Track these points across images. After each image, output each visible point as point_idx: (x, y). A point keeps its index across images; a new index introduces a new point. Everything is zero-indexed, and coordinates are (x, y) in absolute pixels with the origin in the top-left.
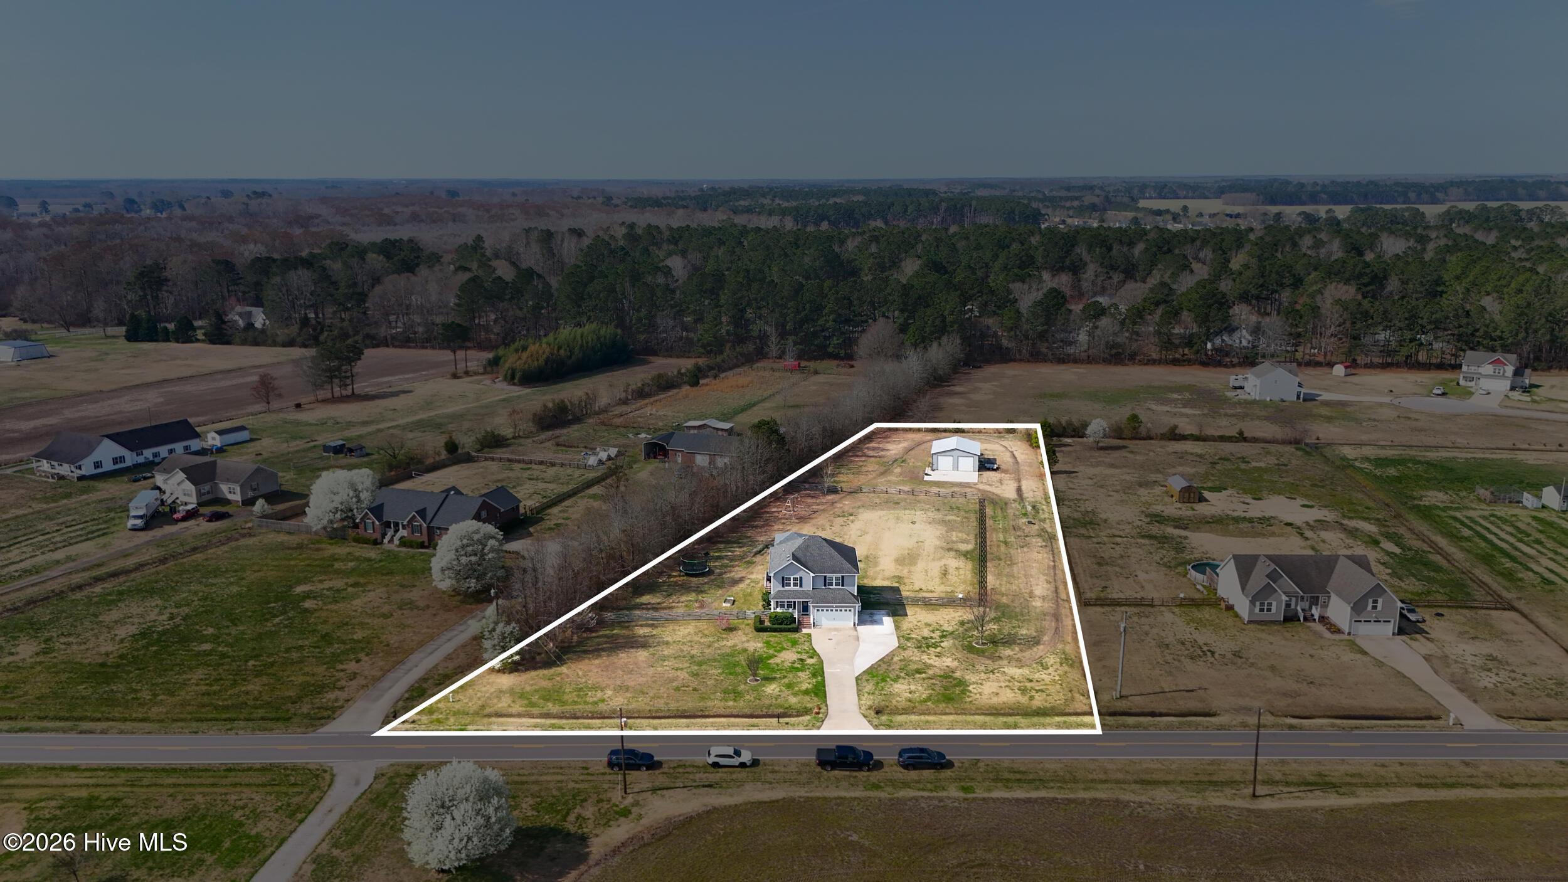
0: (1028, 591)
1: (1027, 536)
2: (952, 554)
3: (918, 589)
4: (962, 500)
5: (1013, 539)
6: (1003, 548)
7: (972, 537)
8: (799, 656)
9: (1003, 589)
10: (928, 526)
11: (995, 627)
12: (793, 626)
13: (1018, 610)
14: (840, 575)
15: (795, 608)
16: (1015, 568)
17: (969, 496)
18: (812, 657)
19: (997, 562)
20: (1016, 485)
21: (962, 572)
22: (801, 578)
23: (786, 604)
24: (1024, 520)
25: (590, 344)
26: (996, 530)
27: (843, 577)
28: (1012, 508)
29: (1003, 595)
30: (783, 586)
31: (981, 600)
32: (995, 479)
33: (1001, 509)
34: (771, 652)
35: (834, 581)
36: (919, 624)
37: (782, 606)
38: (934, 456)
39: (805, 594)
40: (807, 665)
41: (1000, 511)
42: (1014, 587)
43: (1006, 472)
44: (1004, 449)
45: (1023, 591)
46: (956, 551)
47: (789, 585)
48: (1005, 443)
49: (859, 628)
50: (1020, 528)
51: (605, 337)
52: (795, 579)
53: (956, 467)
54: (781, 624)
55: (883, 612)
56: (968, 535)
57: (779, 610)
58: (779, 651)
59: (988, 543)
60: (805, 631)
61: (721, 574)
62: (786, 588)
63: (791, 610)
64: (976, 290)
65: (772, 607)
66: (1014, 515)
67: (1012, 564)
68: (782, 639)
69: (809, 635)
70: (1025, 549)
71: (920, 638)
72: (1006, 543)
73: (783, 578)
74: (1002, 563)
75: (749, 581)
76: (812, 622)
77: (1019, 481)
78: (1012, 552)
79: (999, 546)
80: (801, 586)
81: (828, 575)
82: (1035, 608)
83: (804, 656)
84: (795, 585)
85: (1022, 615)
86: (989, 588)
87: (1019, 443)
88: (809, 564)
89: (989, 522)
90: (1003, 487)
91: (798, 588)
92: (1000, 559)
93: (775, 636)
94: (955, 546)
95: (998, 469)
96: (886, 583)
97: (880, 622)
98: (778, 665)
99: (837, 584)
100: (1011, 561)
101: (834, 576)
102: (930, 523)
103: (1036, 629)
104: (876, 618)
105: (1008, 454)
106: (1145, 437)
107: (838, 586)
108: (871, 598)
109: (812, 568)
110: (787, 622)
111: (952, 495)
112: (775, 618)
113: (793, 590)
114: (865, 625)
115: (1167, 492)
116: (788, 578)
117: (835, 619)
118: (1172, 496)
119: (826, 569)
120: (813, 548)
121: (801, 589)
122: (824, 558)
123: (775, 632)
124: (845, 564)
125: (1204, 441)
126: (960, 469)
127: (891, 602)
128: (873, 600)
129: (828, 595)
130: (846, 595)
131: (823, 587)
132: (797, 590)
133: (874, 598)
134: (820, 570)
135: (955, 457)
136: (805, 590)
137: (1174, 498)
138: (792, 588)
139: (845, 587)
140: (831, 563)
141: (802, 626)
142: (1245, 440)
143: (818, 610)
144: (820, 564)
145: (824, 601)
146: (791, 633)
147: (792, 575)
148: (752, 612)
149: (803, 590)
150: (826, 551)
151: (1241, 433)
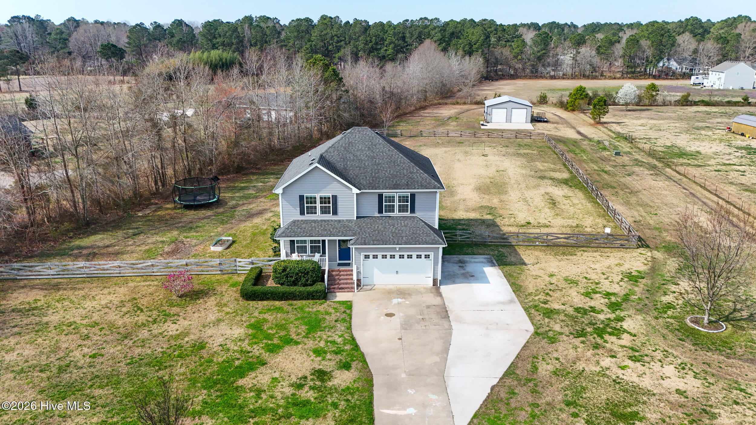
1: (624, 166)
2: (548, 181)
3: (523, 222)
4: (528, 140)
7: (562, 168)
8: (318, 363)
10: (504, 158)
12: (318, 287)
14: (407, 192)
15: (324, 253)
17: (533, 137)
18: (346, 366)
20: (574, 130)
21: (575, 201)
22: (335, 198)
23: (308, 245)
25: (213, 62)
28: (585, 145)
30: (302, 213)
32: (550, 127)
33: (574, 145)
34: (257, 350)
35: (396, 204)
36: (554, 280)
37: (302, 250)
39: (344, 226)
40: (332, 391)
41: (573, 147)
43: (557, 123)
44: (544, 112)
46: (551, 179)
47: (312, 211)
48: (544, 109)
49: (444, 289)
50: (608, 159)
51: (226, 59)
52: (324, 200)
53: (509, 119)
54: (295, 283)
55: (481, 258)
57: (295, 257)
58: (273, 349)
60: (341, 296)
61: (235, 207)
62: (308, 217)
63: (317, 257)
64: (493, 29)
65: (283, 252)
66: (592, 149)
68: (292, 317)
69: (349, 305)
70: (635, 177)
71: (571, 311)
72: (605, 172)
73: (301, 198)
75: (270, 214)
76: (355, 278)
77: (575, 127)
79: (599, 175)
80: (335, 213)
81: (386, 192)
83: (328, 365)
84: (325, 211)
87: (555, 108)
88: (351, 174)
90: (561, 132)
91: (329, 217)
93: (279, 310)
94: (547, 175)
95: (547, 121)
96: (473, 215)
97: (483, 279)
98: (259, 392)
99: (402, 209)
101: (397, 193)
102: (504, 155)
104: (470, 268)
105: (550, 114)
106: (661, 104)
107: (403, 212)
108: (456, 235)
109: (355, 180)
110: (307, 280)
111: (516, 136)
112: (283, 272)
113: (321, 220)
114: (454, 282)
115: (734, 132)
116: (311, 198)
117: (397, 272)
118: (742, 135)
119: (383, 181)
120: (358, 146)
121: (335, 218)
122: (379, 164)
123: (282, 300)
124: (418, 173)
125: (714, 106)
126: (512, 121)
127: (490, 244)
128: (459, 238)
129: (385, 228)
130: (418, 227)
131: (377, 215)
132: (328, 221)
133: (461, 235)
134: (370, 183)
135: (509, 109)
136: (343, 220)
137: (747, 136)
138: (319, 216)
139: (417, 214)
140: (390, 171)
141: (336, 286)
142: (749, 104)
143: (367, 257)
144: (371, 174)
145: (378, 240)
146: (311, 302)
147: (317, 192)
148: (250, 260)
149: (339, 221)
150: (383, 152)
151: (746, 99)
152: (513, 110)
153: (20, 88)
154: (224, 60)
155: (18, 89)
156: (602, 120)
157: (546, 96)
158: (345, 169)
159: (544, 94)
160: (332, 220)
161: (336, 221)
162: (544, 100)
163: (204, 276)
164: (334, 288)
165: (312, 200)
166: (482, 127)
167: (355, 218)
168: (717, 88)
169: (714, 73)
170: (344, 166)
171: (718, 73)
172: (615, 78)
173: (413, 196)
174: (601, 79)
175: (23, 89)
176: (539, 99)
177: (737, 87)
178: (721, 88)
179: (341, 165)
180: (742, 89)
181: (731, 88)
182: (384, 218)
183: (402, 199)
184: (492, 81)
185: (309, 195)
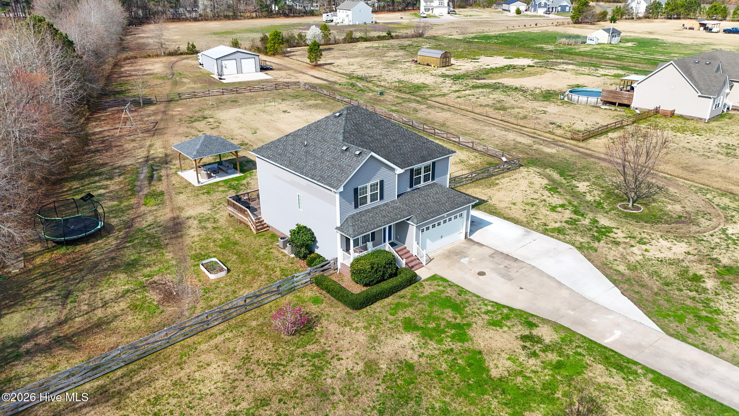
1: (399, 103)
5: (394, 108)
14: (431, 162)
16: (454, 127)
22: (382, 182)
24: (372, 93)
30: (356, 206)
35: (422, 175)
38: (219, 62)
39: (395, 208)
42: (495, 142)
47: (363, 201)
52: (373, 188)
53: (239, 70)
60: (421, 274)
62: (361, 209)
63: (369, 246)
67: (442, 125)
69: (441, 279)
78: (417, 116)
80: (381, 197)
84: (374, 198)
91: (378, 203)
99: (426, 179)
100: (434, 122)
101: (423, 165)
106: (333, 42)
112: (372, 270)
115: (419, 64)
117: (442, 237)
118: (428, 65)
125: (370, 41)
126: (243, 72)
131: (409, 190)
134: (403, 161)
135: (238, 60)
137: (433, 66)
138: (369, 205)
139: (436, 180)
142: (392, 38)
144: (397, 151)
147: (368, 182)
148: (307, 271)
149: (386, 204)
151: (389, 34)
152: (242, 60)
156: (319, 63)
157: (237, 42)
159: (235, 40)
160: (379, 206)
161: (382, 205)
165: (364, 191)
166: (223, 81)
167: (397, 198)
168: (347, 24)
169: (341, 11)
171: (345, 11)
172: (253, 18)
173: (434, 163)
174: (241, 19)
177: (361, 23)
178: (351, 23)
180: (365, 23)
181: (357, 24)
182: (414, 191)
183: (427, 169)
185: (362, 186)
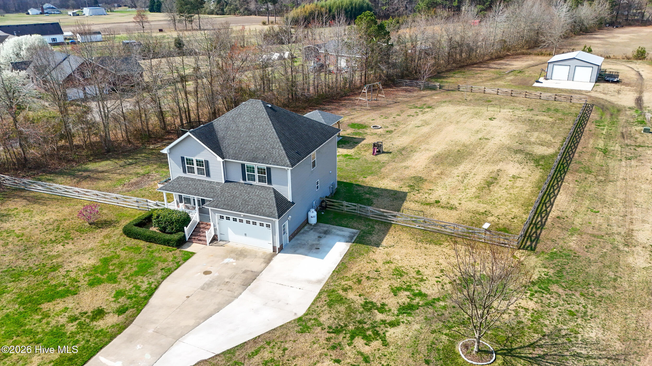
0: (622, 231)
1: (639, 146)
2: (519, 157)
3: (432, 200)
4: (566, 104)
5: (617, 148)
6: (598, 158)
7: (558, 142)
8: (107, 304)
9: (578, 221)
10: (508, 124)
11: (531, 305)
13: (593, 269)
14: (264, 166)
16: (610, 188)
17: (574, 101)
18: (122, 311)
19: (583, 175)
20: (636, 95)
21: (519, 183)
22: (207, 162)
24: (640, 128)
26: (596, 136)
27: (269, 169)
28: (626, 115)
29: (574, 231)
30: (184, 171)
31: (527, 236)
32: (612, 89)
33: (612, 115)
34: (84, 281)
36: (383, 268)
38: (551, 65)
39: (210, 188)
40: (88, 330)
41: (608, 117)
42: (599, 220)
43: (627, 85)
44: (630, 69)
45: (615, 229)
46: (527, 154)
48: (632, 65)
50: (631, 136)
53: (571, 77)
56: (554, 137)
58: (94, 283)
59: (580, 148)
60: (193, 247)
62: (188, 175)
66: (627, 121)
67: (607, 181)
68: (138, 258)
69: (188, 257)
70: (633, 162)
71: (359, 303)
72: (605, 152)
73: (183, 158)
74: (591, 178)
76: (210, 233)
77: (641, 92)
78: (612, 163)
79: (593, 154)
82: (633, 270)
83: (112, 307)
85: (599, 283)
86: (554, 213)
87: (648, 66)
88: (226, 143)
89: (590, 126)
90: (620, 96)
92: (589, 172)
93: (138, 249)
94: (529, 148)
95: (617, 82)
100: (607, 175)
102: (512, 121)
103: (626, 329)
105: (634, 73)
107: (263, 182)
108: (343, 205)
109: (226, 149)
110: (172, 229)
111: (555, 98)
113: (198, 180)
114: (295, 252)
116: (190, 160)
117: (246, 235)
119: (246, 153)
120: (244, 118)
121: (208, 179)
122: (252, 136)
123: (147, 242)
124: (278, 148)
127: (372, 218)
128: (346, 209)
129: (241, 195)
130: (267, 199)
131: (242, 181)
132: (203, 181)
133: (347, 206)
134: (236, 153)
135: (573, 67)
136: (214, 182)
138: (196, 176)
139: (274, 186)
140: (257, 144)
141: (196, 237)
143: (222, 217)
144: (241, 145)
145: (228, 205)
146: (165, 247)
147: (194, 156)
148: (155, 202)
149: (212, 182)
150: (260, 126)
152: (577, 68)
153: (200, 27)
154: (354, 5)
155: (198, 28)
157: (644, 51)
158: (224, 138)
159: (642, 49)
160: (205, 181)
161: (208, 181)
162: (642, 55)
163: (126, 209)
164: (194, 239)
165: (190, 162)
166: (536, 84)
167: (223, 182)
170: (224, 135)
175: (202, 28)
176: (635, 54)
179: (222, 133)
182: (246, 185)
183: (261, 171)
184: (617, 27)
185: (188, 157)
